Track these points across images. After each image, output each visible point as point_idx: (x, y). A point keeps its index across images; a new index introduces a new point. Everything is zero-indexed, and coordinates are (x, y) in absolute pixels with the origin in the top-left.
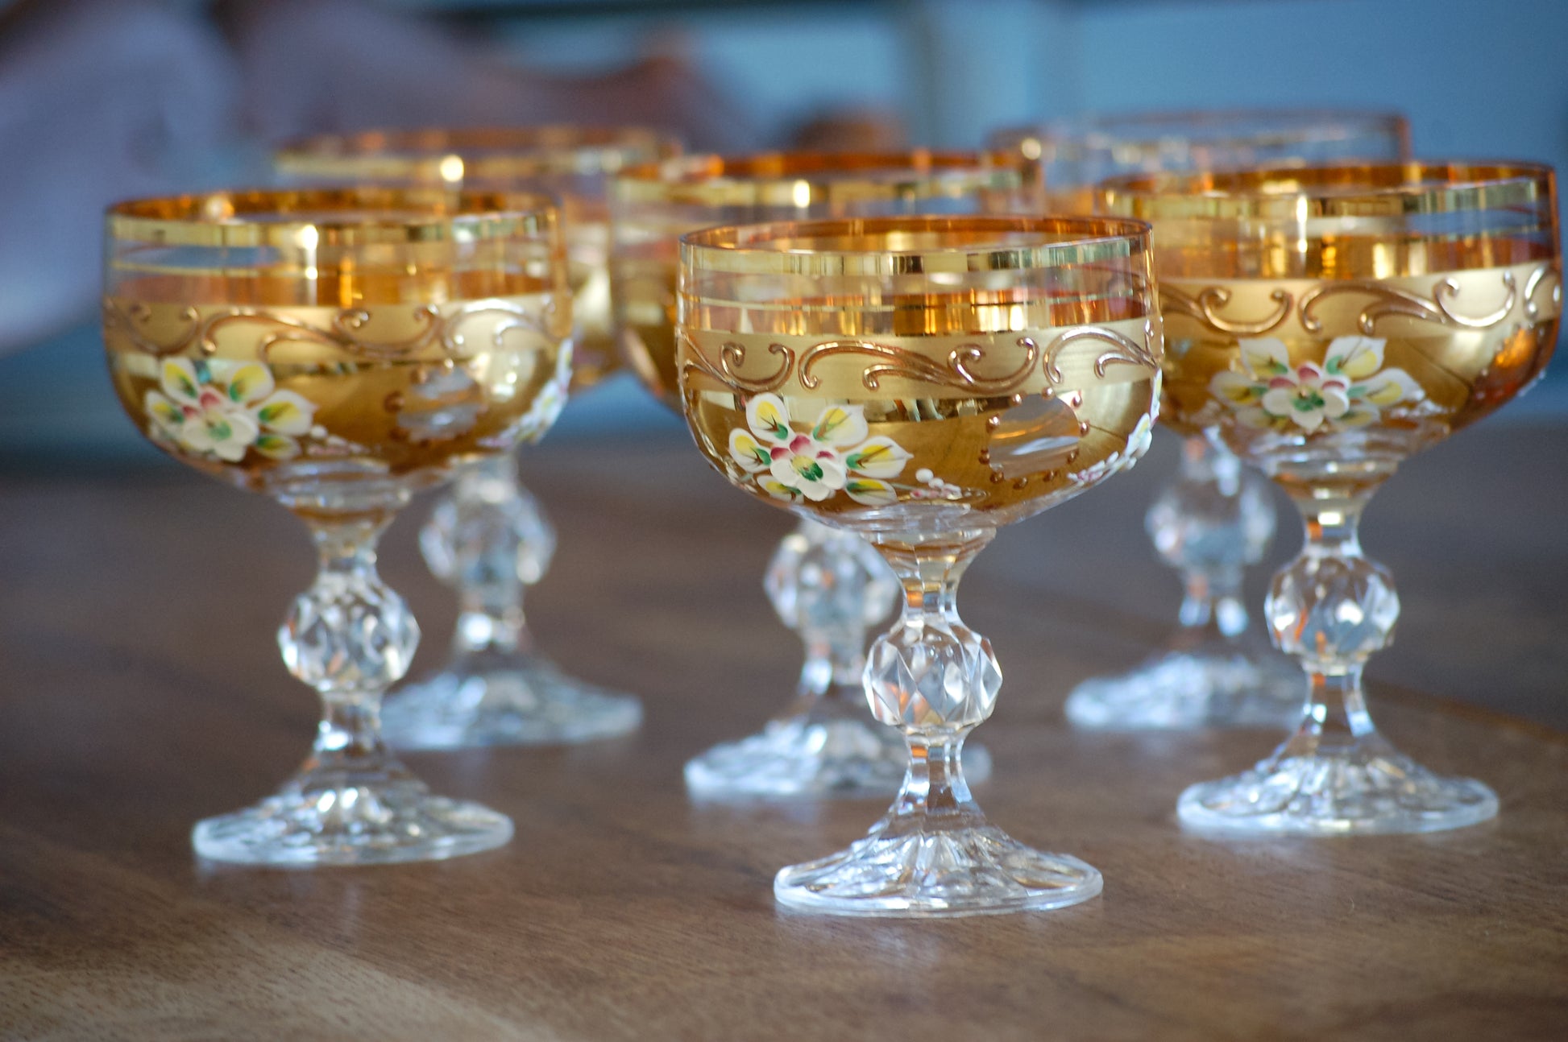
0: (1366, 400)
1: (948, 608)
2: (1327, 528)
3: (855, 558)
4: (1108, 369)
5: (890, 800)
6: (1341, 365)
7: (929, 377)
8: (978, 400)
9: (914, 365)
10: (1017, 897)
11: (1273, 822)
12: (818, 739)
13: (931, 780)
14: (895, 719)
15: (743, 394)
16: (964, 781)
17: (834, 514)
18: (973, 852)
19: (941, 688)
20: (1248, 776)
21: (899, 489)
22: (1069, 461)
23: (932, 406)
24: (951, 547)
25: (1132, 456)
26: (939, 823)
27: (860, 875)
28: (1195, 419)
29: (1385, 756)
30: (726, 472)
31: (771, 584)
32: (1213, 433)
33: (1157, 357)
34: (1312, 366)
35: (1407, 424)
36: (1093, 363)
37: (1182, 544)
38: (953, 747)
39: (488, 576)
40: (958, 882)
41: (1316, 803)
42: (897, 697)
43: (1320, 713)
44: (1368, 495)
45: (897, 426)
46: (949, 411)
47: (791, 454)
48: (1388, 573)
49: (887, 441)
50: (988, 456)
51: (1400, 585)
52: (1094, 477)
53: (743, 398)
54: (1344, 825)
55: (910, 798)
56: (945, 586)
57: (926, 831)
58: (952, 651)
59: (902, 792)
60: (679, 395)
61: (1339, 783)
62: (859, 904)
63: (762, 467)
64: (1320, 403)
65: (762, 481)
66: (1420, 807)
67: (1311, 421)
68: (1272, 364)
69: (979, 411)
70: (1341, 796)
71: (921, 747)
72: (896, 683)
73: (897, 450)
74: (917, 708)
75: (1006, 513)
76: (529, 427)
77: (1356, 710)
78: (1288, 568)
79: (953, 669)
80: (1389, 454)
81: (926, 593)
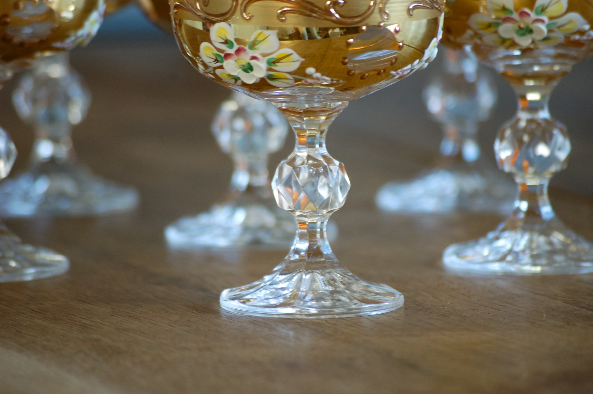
0: (557, 30)
1: (321, 146)
2: (532, 102)
3: (264, 115)
4: (416, 11)
5: (286, 252)
6: (543, 10)
7: (315, 15)
8: (341, 29)
9: (305, 8)
10: (356, 307)
11: (496, 267)
12: (240, 216)
13: (310, 241)
14: (290, 208)
15: (208, 22)
16: (327, 243)
17: (258, 92)
18: (331, 282)
19: (316, 191)
20: (482, 241)
21: (296, 78)
22: (392, 64)
23: (315, 31)
24: (323, 111)
25: (426, 61)
26: (314, 266)
27: (268, 294)
28: (459, 40)
29: (561, 231)
30: (197, 66)
31: (216, 128)
32: (468, 48)
33: (442, 5)
34: (527, 10)
35: (578, 44)
36: (406, 8)
37: (445, 109)
38: (322, 223)
39: (52, 119)
40: (323, 299)
41: (521, 256)
42: (291, 194)
43: (524, 206)
44: (555, 84)
45: (296, 42)
46: (324, 34)
47: (235, 57)
48: (564, 127)
49: (290, 51)
50: (347, 61)
51: (570, 134)
52: (405, 73)
53: (208, 25)
54: (538, 269)
55: (297, 251)
56: (319, 133)
57: (306, 270)
58: (322, 169)
59: (293, 248)
60: (171, 22)
61: (534, 245)
62: (268, 310)
63: (219, 64)
64: (530, 31)
65: (218, 72)
66: (579, 260)
67: (525, 42)
68: (504, 9)
69: (342, 35)
70: (535, 253)
71: (303, 223)
72: (291, 187)
73: (295, 56)
74: (302, 202)
75: (354, 93)
76: (82, 36)
77: (545, 205)
78: (508, 124)
79: (323, 180)
80: (567, 61)
81: (309, 136)
